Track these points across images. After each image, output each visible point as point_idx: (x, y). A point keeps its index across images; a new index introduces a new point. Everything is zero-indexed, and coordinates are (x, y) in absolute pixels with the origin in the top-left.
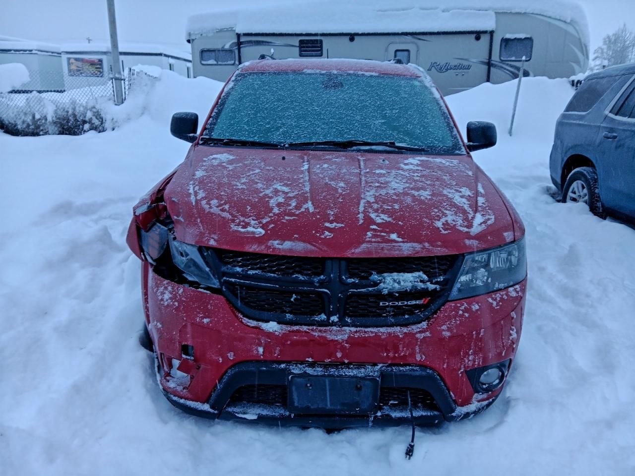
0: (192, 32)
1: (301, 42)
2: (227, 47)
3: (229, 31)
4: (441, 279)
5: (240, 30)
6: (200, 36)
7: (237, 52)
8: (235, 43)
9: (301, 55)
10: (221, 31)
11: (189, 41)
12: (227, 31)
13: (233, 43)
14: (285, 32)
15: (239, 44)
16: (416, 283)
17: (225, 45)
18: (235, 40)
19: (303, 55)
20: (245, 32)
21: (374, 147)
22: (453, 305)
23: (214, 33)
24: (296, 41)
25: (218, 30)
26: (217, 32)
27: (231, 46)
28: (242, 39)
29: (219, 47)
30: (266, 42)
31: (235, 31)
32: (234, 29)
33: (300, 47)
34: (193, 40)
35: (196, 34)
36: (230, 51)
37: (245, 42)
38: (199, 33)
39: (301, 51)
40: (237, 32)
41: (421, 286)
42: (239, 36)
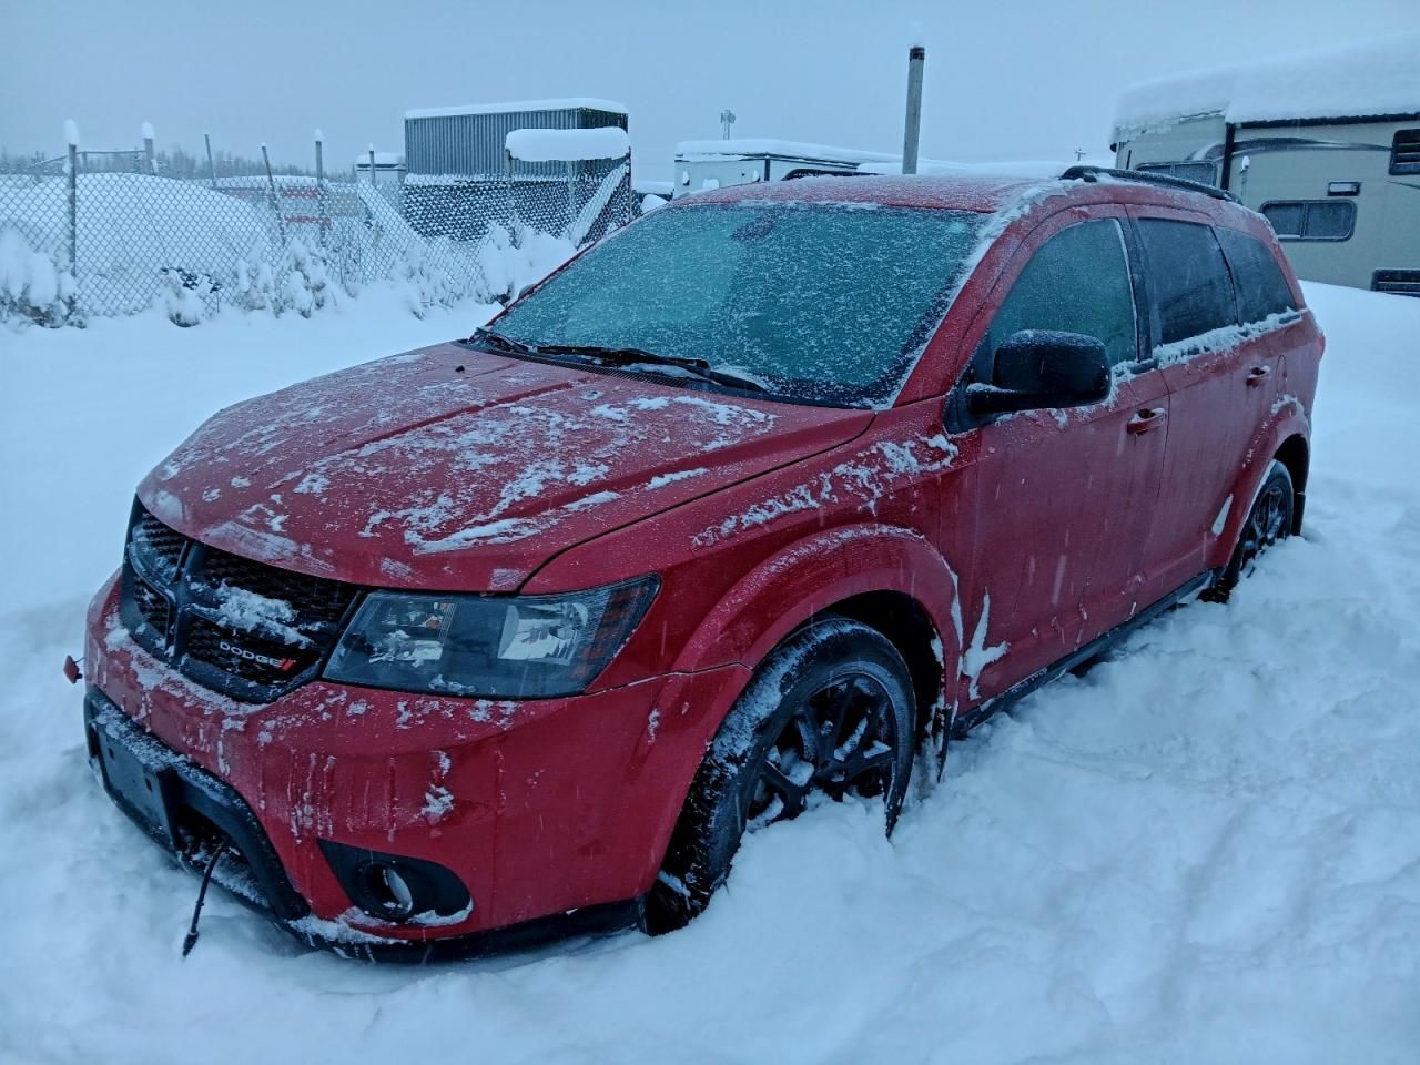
0: (1123, 127)
1: (1400, 136)
2: (1199, 157)
3: (1210, 118)
4: (316, 627)
5: (1235, 115)
6: (1139, 134)
7: (1220, 167)
8: (1219, 146)
9: (1393, 172)
10: (1191, 119)
11: (1113, 148)
12: (1204, 119)
13: (1217, 147)
14: (1354, 115)
15: (1230, 149)
16: (269, 621)
17: (1194, 153)
18: (1222, 141)
19: (1401, 169)
20: (1245, 120)
21: (665, 368)
22: (322, 688)
23: (1173, 126)
24: (1386, 135)
25: (1182, 119)
26: (1181, 123)
27: (1209, 155)
28: (1238, 139)
29: (1181, 158)
30: (1299, 141)
31: (1224, 117)
32: (1221, 114)
33: (1396, 149)
34: (1123, 145)
35: (1131, 132)
36: (1206, 166)
37: (1246, 143)
38: (1137, 129)
39: (1396, 159)
40: (1227, 120)
41: (276, 628)
42: (1231, 130)
